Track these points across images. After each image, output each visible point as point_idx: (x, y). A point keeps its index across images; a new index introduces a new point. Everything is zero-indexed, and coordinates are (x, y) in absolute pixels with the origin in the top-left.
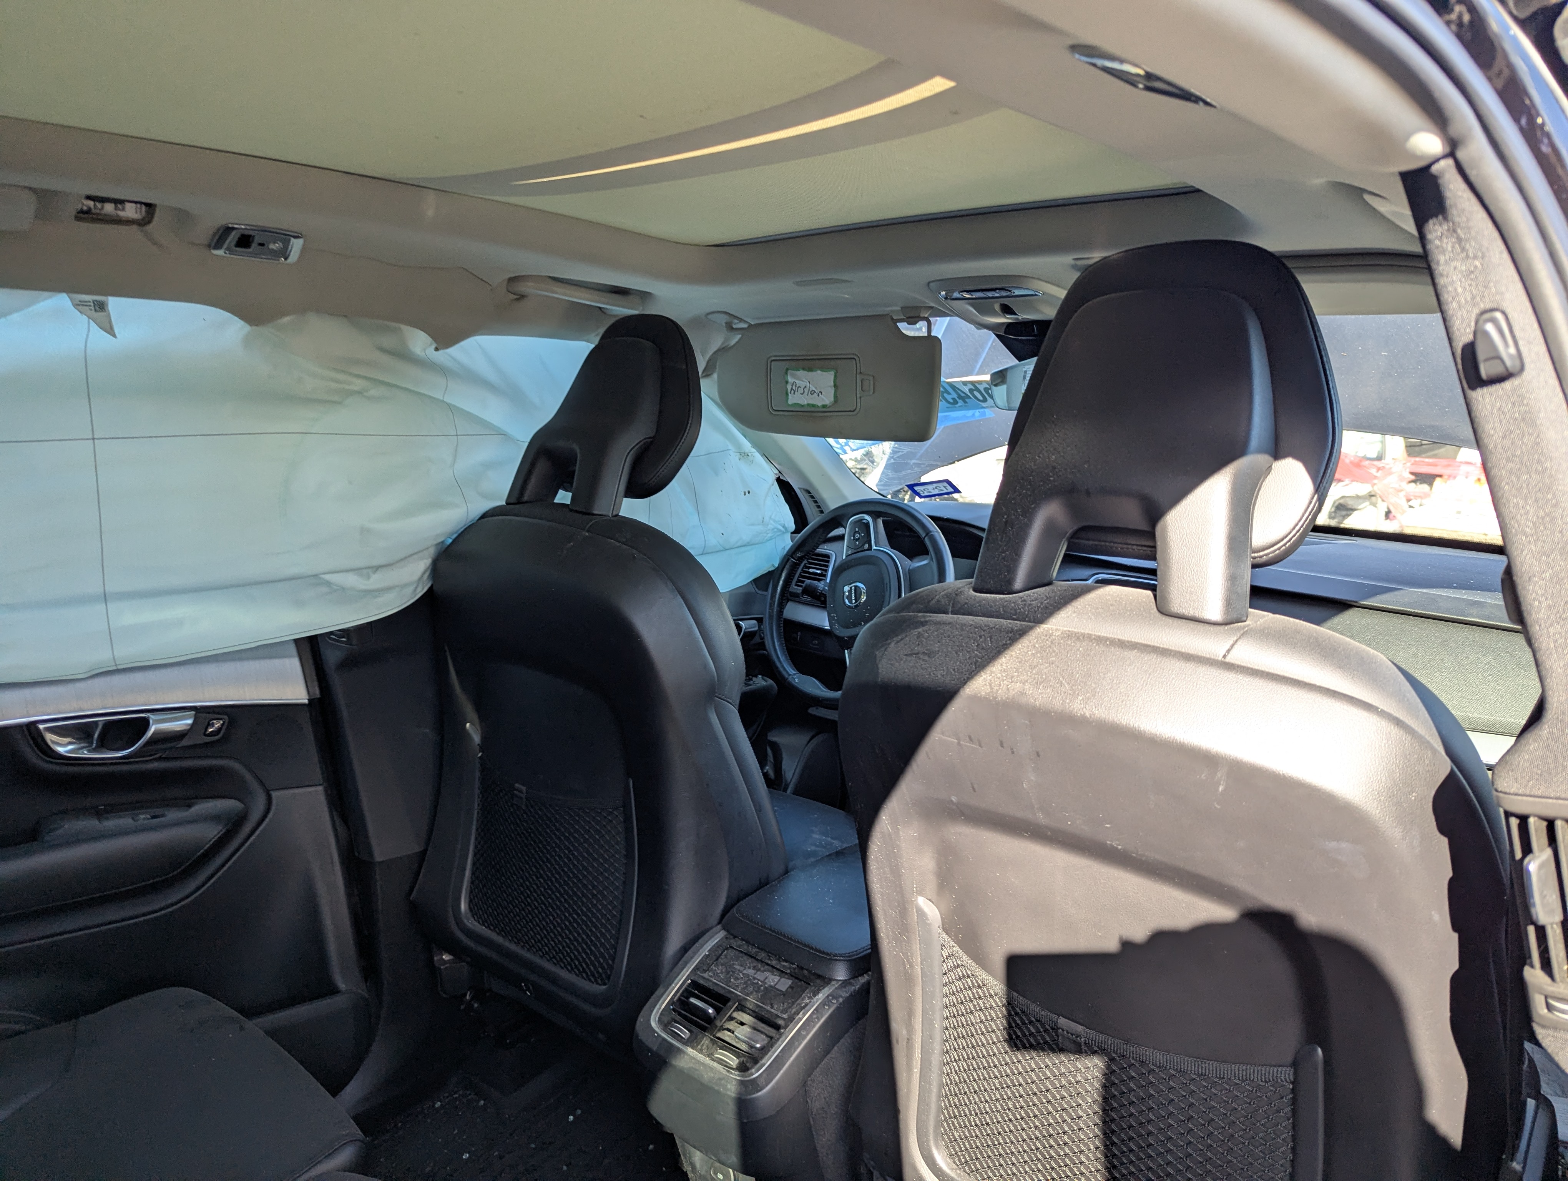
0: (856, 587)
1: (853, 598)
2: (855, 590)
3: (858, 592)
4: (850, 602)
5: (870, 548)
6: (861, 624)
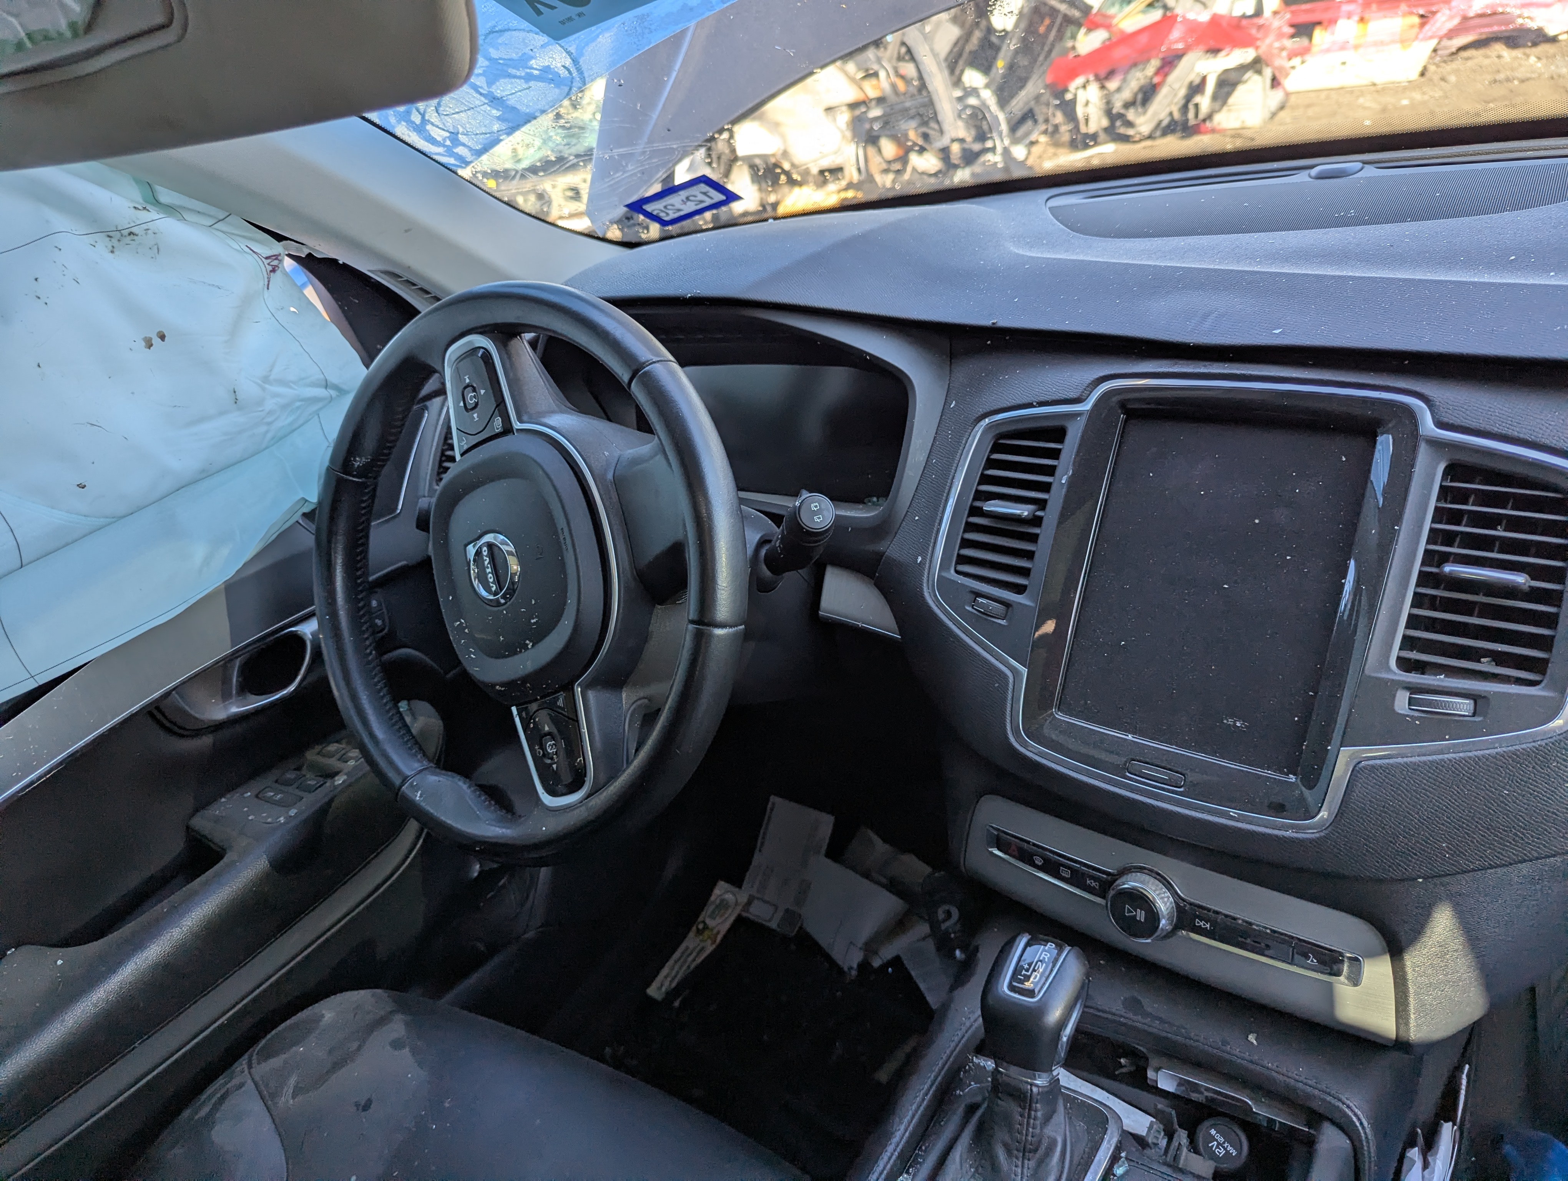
0: (490, 546)
1: (491, 578)
2: (492, 555)
3: (499, 561)
4: (487, 589)
5: (508, 430)
6: (525, 647)
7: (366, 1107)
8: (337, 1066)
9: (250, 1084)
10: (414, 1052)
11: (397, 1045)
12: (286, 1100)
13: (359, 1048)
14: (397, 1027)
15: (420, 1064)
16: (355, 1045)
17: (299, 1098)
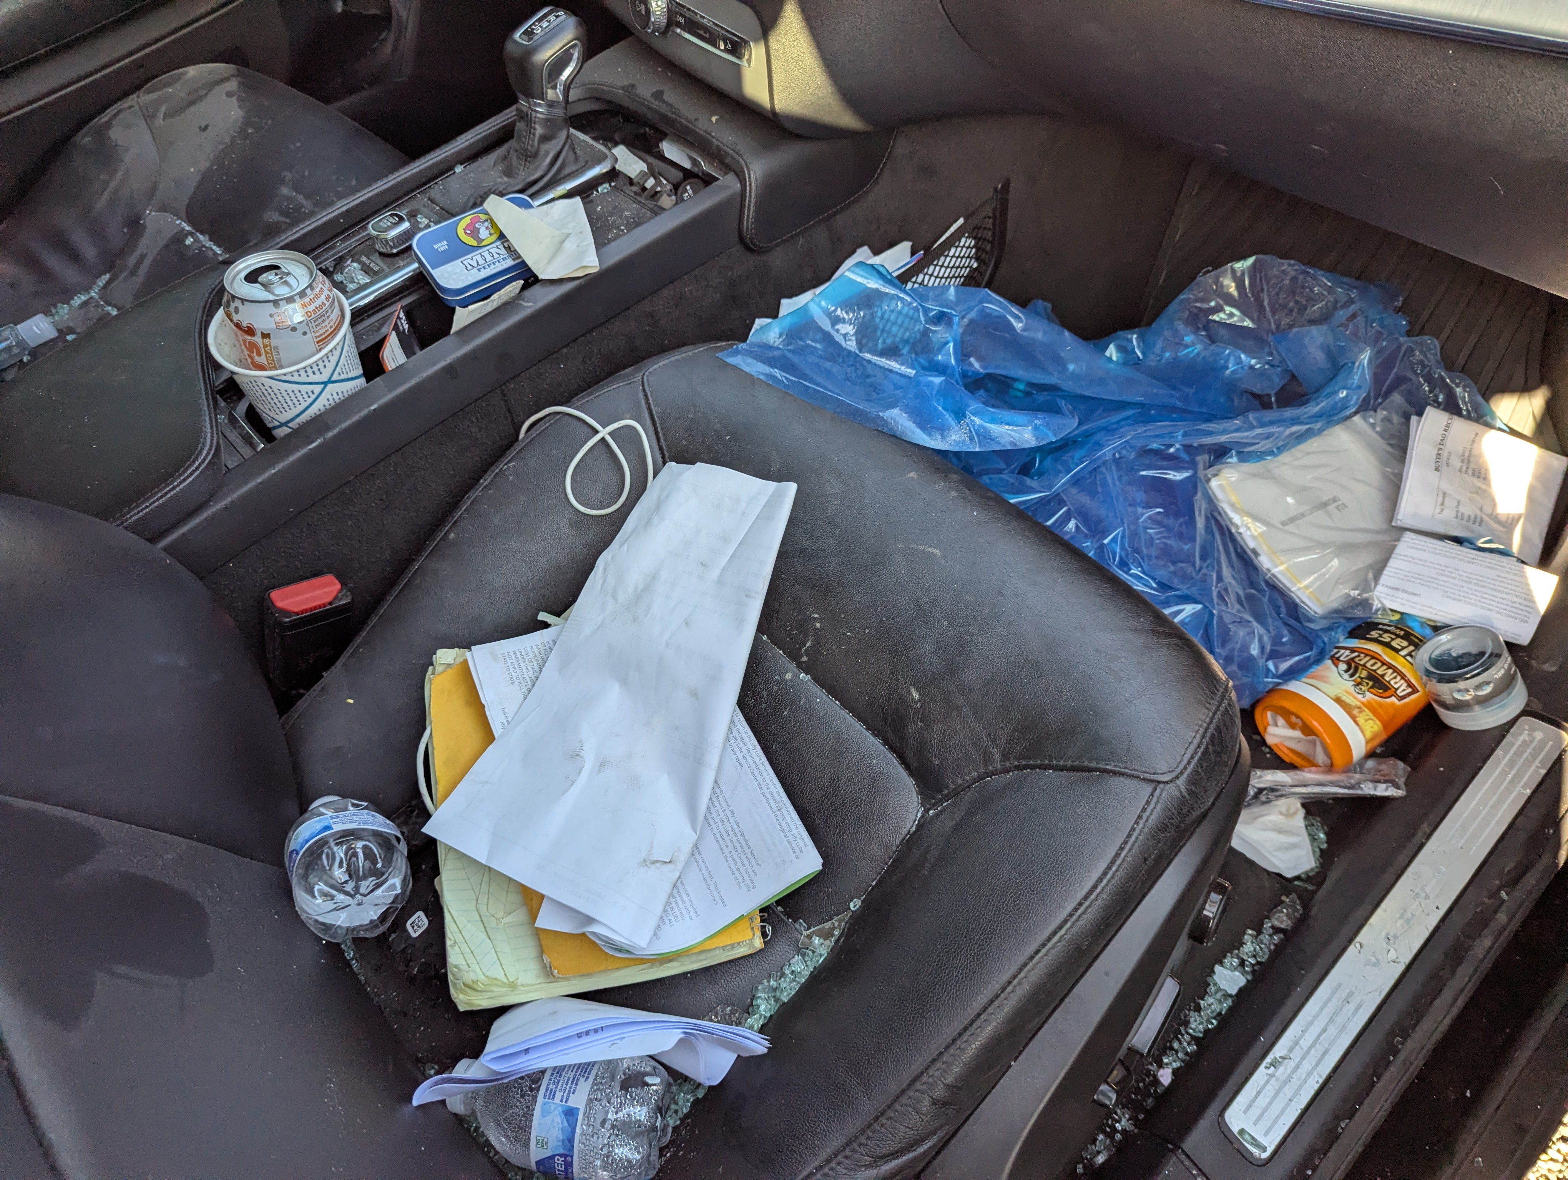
7: (205, 129)
8: (192, 103)
9: (137, 108)
10: (240, 99)
11: (229, 94)
12: (160, 121)
13: (206, 94)
14: (233, 85)
15: (241, 107)
16: (204, 92)
17: (166, 121)
